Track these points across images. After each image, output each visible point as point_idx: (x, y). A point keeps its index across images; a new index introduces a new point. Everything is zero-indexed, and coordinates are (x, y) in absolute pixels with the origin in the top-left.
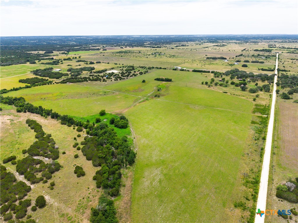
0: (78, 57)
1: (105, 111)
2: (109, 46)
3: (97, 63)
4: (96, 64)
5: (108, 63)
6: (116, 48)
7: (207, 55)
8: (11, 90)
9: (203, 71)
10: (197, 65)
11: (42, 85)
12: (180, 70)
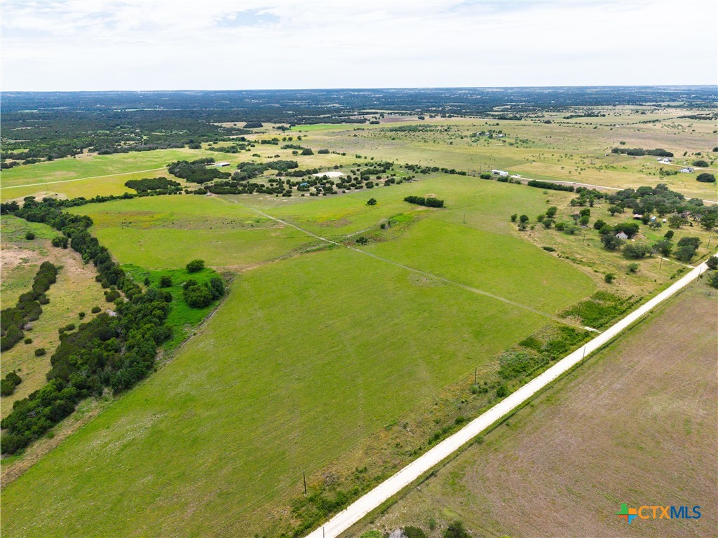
0: (295, 138)
1: (205, 264)
2: (397, 113)
3: (320, 152)
4: (316, 154)
5: (344, 154)
6: (408, 118)
7: (624, 143)
8: (93, 201)
9: (556, 185)
10: (563, 168)
11: (157, 195)
12: (498, 180)
